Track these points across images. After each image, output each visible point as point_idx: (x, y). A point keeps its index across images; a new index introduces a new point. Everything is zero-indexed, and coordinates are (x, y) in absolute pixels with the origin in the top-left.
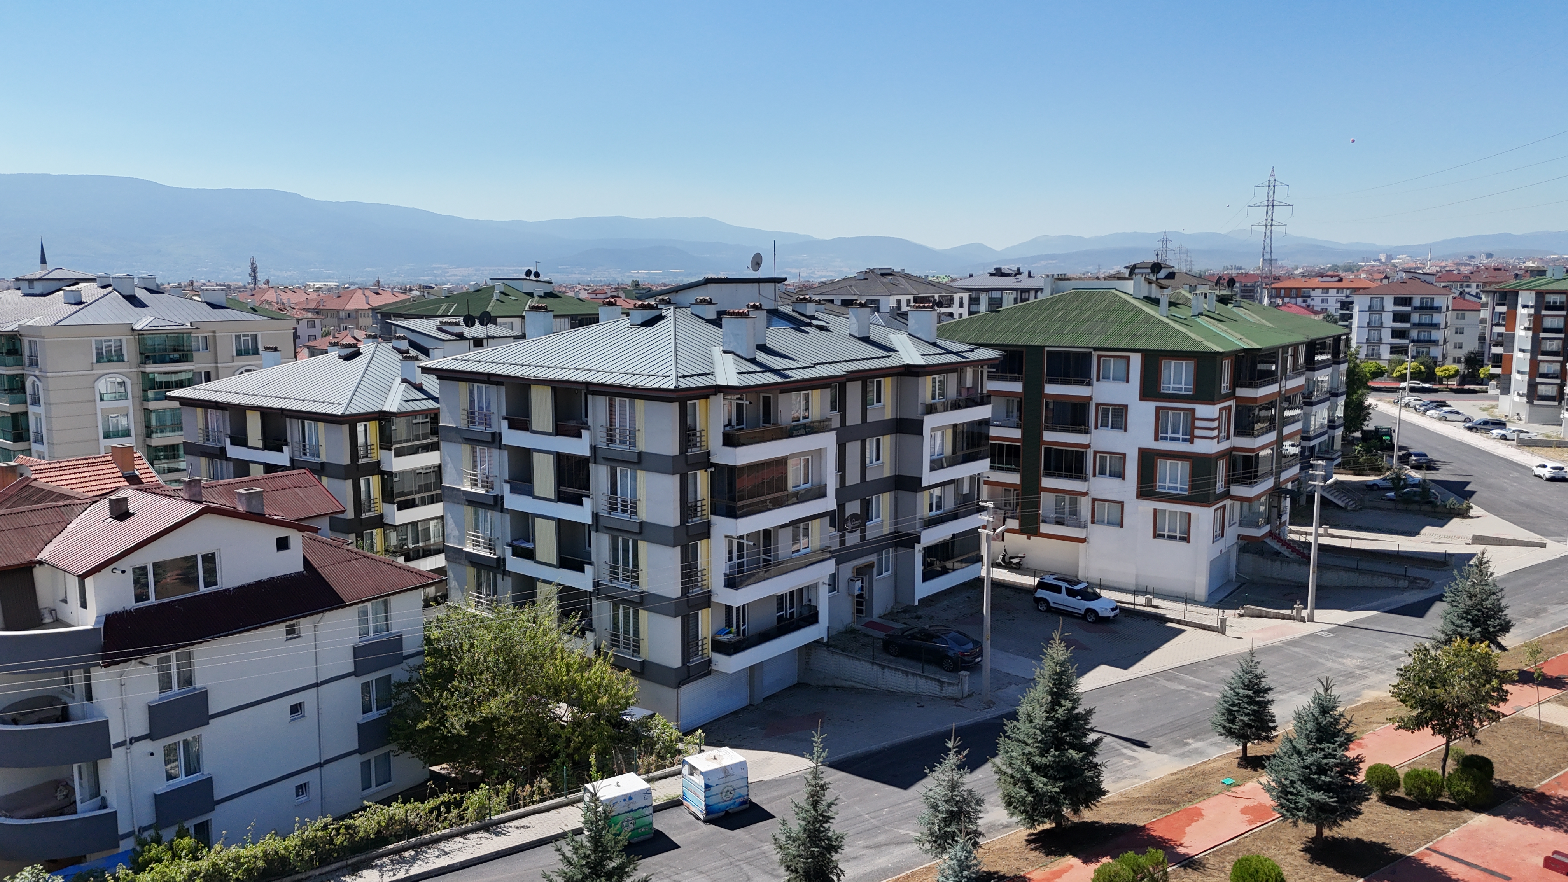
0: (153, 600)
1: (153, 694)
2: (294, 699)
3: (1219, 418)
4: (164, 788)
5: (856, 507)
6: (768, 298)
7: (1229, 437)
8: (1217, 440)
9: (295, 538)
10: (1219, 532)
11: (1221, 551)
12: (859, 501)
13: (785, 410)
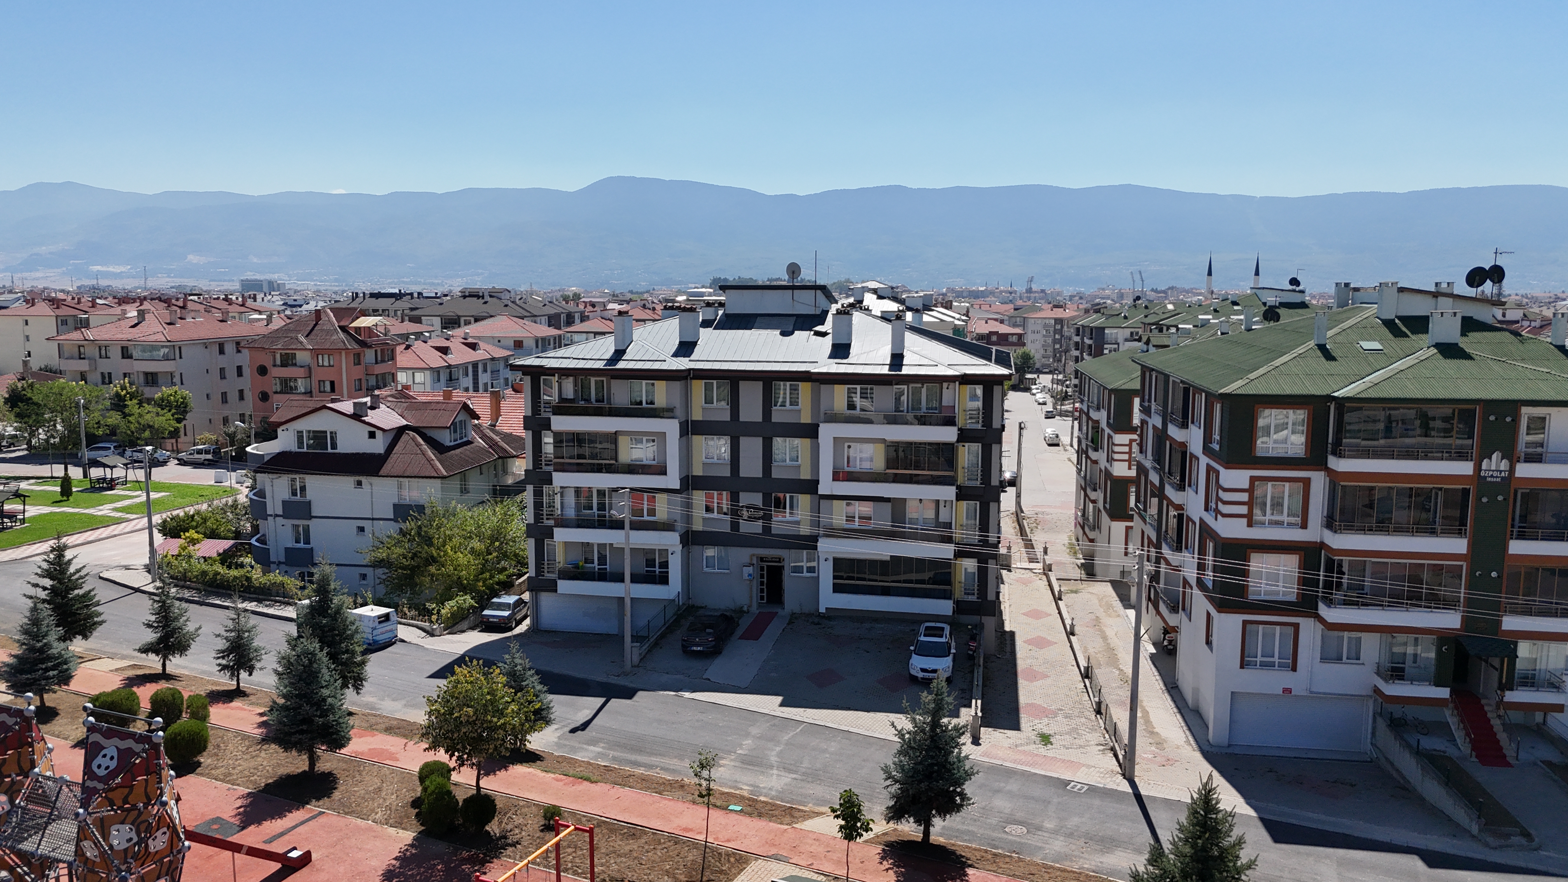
0: (305, 450)
1: (286, 495)
2: (361, 523)
3: (1251, 490)
4: (290, 545)
5: (756, 499)
6: (805, 303)
7: (1304, 526)
8: (1245, 520)
9: (379, 434)
10: (1276, 659)
11: (1287, 691)
12: (761, 494)
13: (620, 393)
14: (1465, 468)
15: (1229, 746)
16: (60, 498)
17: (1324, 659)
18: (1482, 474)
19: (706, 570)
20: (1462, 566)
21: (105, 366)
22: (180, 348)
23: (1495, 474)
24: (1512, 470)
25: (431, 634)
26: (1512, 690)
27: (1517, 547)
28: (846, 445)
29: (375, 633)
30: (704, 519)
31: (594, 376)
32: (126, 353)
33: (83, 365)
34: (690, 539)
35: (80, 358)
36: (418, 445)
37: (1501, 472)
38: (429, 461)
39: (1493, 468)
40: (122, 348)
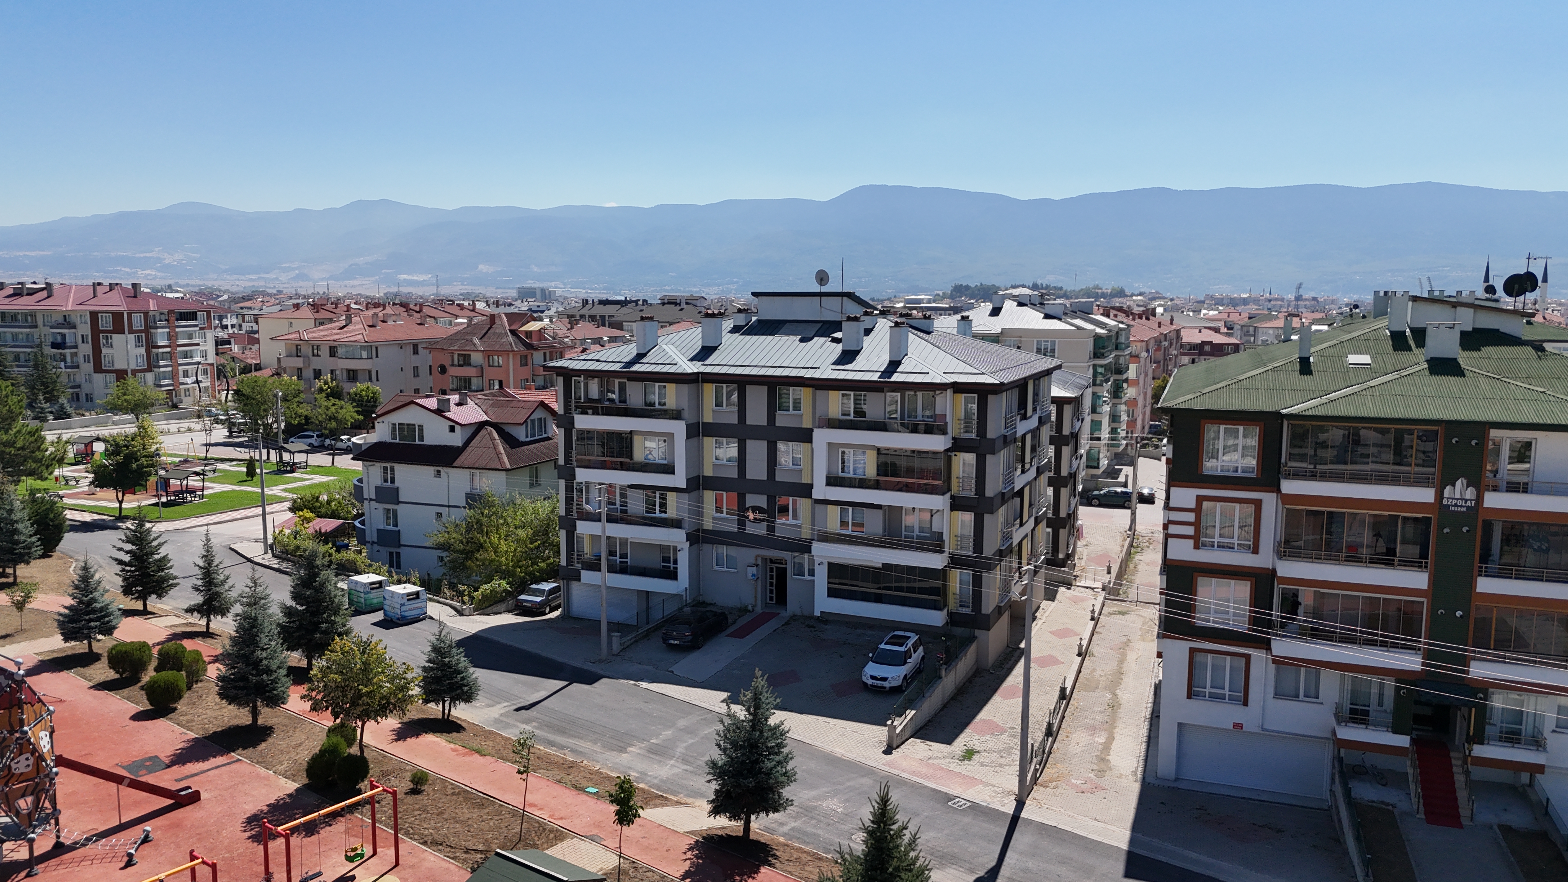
0: (397, 441)
1: (379, 481)
2: (439, 510)
3: (1197, 510)
4: (381, 527)
5: (761, 501)
6: (830, 311)
7: (1256, 551)
8: (1191, 542)
9: (457, 428)
10: (1226, 692)
11: (1238, 726)
12: (765, 497)
13: (635, 395)
14: (1425, 495)
15: (1177, 779)
16: (245, 478)
17: (1279, 694)
18: (1445, 502)
19: (716, 568)
20: (1423, 603)
21: (316, 363)
22: (377, 348)
23: (1459, 503)
24: (1479, 499)
25: (460, 613)
26: (1482, 744)
27: (1486, 585)
28: (840, 450)
29: (404, 608)
30: (714, 518)
31: (617, 377)
32: (333, 352)
33: (299, 363)
34: (697, 537)
35: (298, 356)
36: (493, 439)
37: (1466, 501)
38: (498, 454)
39: (1457, 496)
40: (331, 347)
